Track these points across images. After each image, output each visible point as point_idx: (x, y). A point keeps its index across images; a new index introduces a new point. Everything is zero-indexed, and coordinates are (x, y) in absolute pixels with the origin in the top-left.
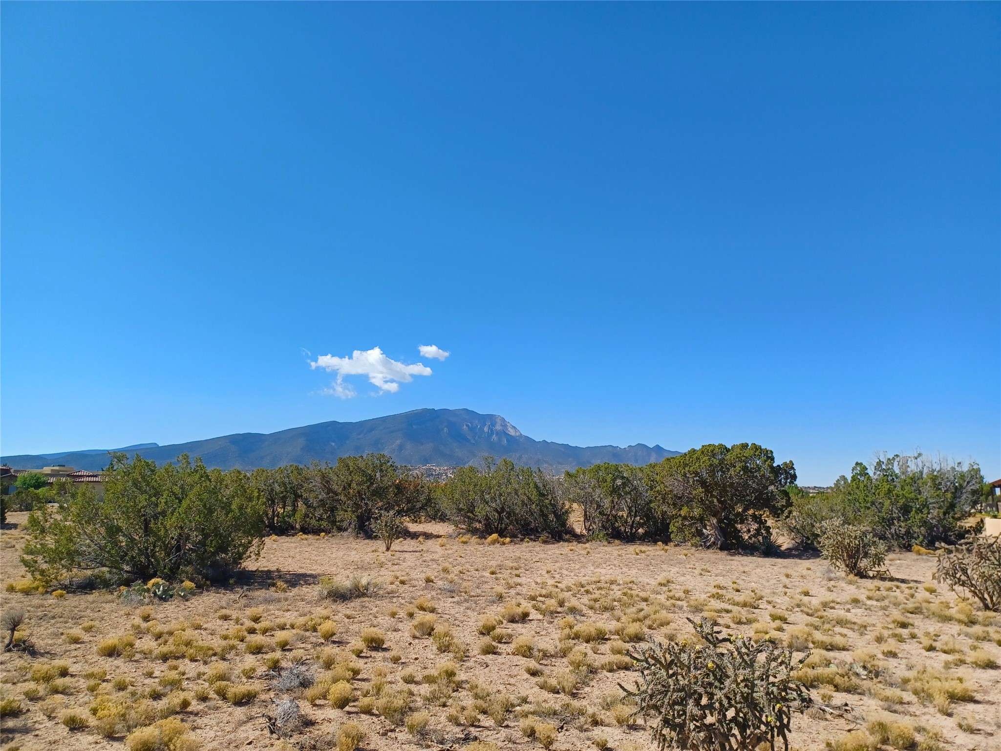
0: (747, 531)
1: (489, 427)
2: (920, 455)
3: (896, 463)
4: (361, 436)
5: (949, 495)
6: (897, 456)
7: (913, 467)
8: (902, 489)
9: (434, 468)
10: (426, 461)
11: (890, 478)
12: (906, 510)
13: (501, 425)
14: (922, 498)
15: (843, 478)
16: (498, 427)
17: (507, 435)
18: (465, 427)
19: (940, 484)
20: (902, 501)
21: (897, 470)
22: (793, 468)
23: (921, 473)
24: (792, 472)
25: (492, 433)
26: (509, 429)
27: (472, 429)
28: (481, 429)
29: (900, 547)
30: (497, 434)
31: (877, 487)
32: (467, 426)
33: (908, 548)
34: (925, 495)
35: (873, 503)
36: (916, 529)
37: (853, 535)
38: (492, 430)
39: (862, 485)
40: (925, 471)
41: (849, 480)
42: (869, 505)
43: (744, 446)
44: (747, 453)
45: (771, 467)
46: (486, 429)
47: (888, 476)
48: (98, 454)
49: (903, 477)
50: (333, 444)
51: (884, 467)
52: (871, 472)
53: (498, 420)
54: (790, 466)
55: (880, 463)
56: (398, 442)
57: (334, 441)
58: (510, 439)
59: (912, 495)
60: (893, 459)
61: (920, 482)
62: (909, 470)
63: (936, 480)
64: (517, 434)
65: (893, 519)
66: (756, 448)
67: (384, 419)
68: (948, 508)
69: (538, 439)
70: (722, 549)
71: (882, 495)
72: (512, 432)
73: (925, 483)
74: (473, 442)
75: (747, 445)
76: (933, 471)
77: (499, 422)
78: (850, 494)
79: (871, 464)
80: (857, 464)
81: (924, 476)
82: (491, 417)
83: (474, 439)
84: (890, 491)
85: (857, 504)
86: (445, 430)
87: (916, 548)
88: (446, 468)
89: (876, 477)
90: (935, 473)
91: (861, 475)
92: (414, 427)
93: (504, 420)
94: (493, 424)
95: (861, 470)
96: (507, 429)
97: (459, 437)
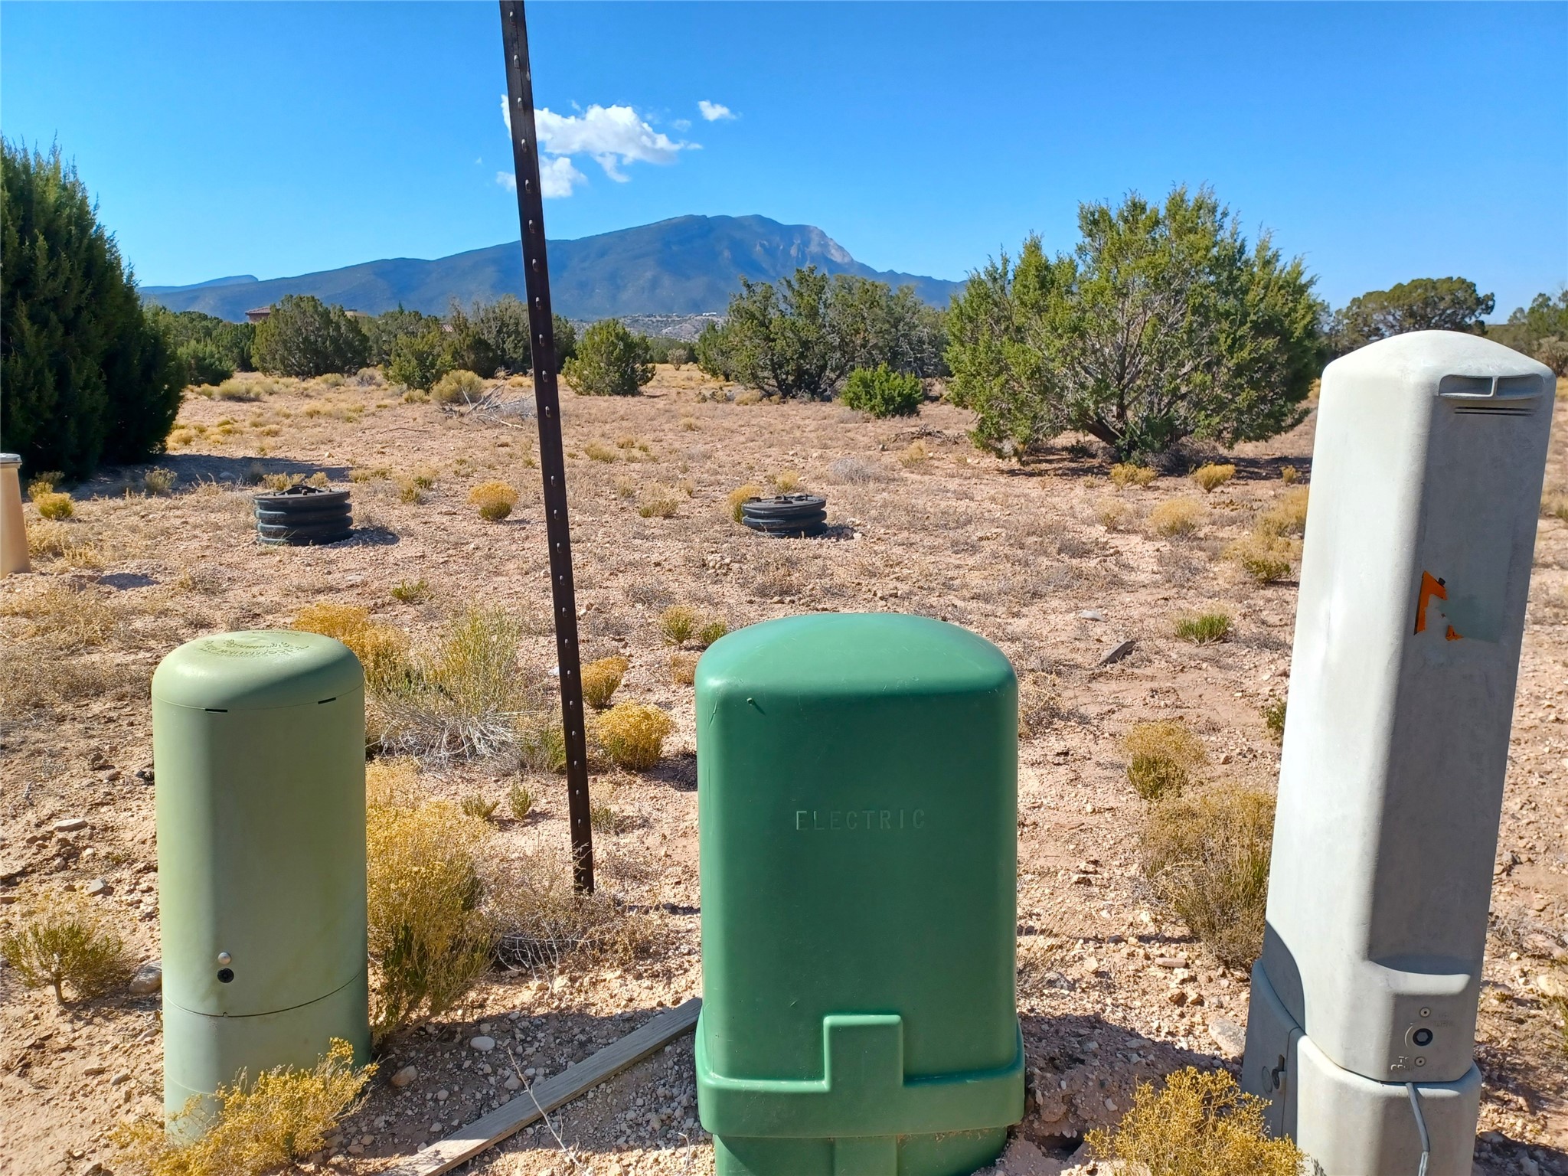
1: (799, 249)
4: (585, 265)
10: (699, 308)
13: (820, 244)
16: (814, 248)
17: (829, 260)
18: (758, 248)
22: (1492, 299)
25: (804, 259)
26: (833, 251)
27: (770, 252)
28: (786, 250)
30: (813, 259)
32: (762, 245)
38: (803, 252)
45: (1475, 298)
46: (793, 251)
52: (1553, 302)
53: (814, 236)
56: (649, 275)
58: (834, 267)
64: (846, 260)
67: (622, 235)
72: (837, 257)
77: (815, 239)
79: (1556, 294)
82: (802, 230)
83: (775, 269)
86: (727, 254)
92: (674, 248)
93: (823, 235)
94: (806, 243)
95: (1543, 300)
96: (829, 251)
97: (747, 264)
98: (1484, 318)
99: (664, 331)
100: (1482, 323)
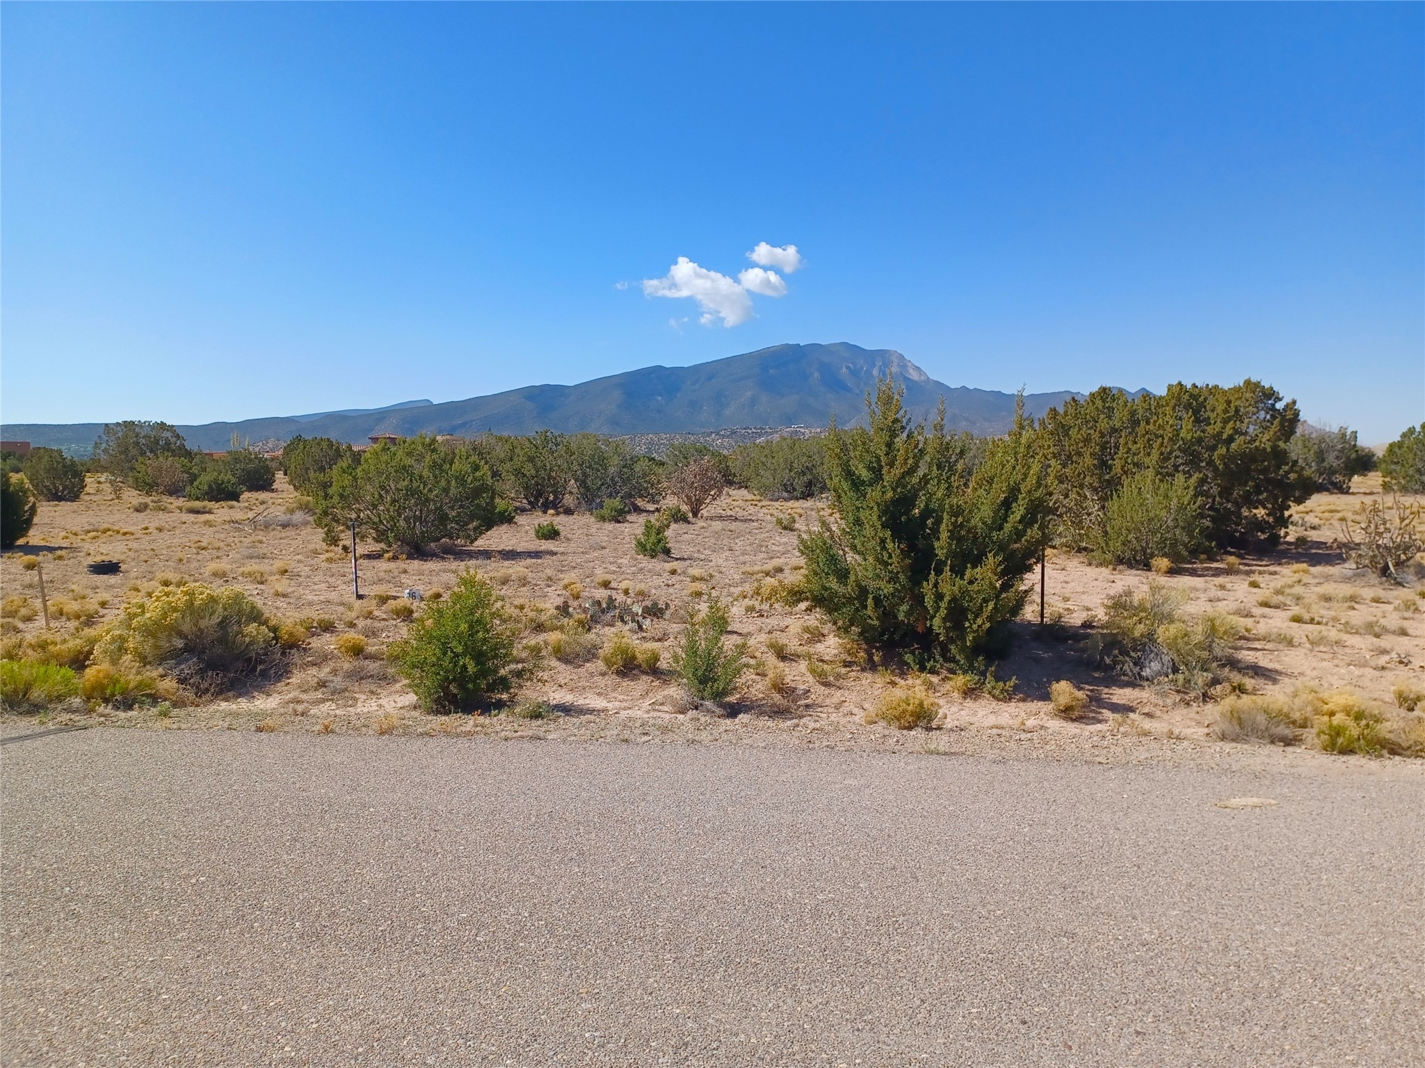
1: (880, 370)
4: (696, 387)
9: (802, 430)
10: (789, 421)
13: (899, 366)
16: (894, 369)
17: (906, 379)
18: (844, 369)
25: (885, 377)
26: (911, 371)
27: (854, 373)
28: (869, 372)
30: (893, 378)
32: (848, 368)
38: (884, 373)
46: (875, 372)
48: (361, 416)
50: (659, 398)
53: (894, 358)
56: (749, 394)
57: (661, 395)
58: (912, 385)
64: (922, 378)
69: (953, 384)
72: (914, 376)
74: (856, 390)
77: (895, 361)
82: (882, 353)
83: (857, 387)
86: (816, 375)
88: (819, 430)
92: (771, 371)
93: (902, 357)
94: (887, 364)
96: (907, 371)
97: (835, 384)
99: (758, 441)
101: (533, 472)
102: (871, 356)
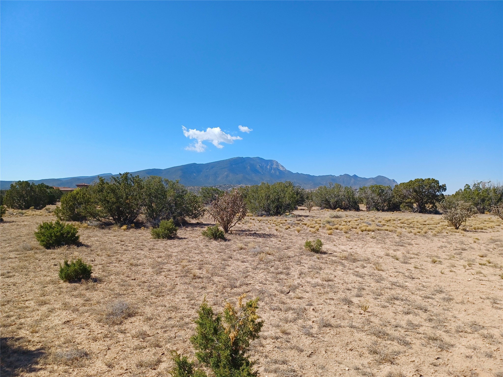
0: (429, 206)
1: (270, 166)
2: (490, 182)
3: (481, 184)
4: (207, 171)
5: (499, 195)
6: (482, 182)
7: (487, 186)
8: (483, 193)
9: (244, 186)
10: (239, 183)
11: (478, 190)
12: (483, 200)
13: (276, 165)
14: (489, 196)
15: (461, 190)
16: (274, 166)
17: (279, 170)
18: (258, 166)
19: (497, 191)
20: (482, 197)
21: (481, 187)
22: (445, 186)
23: (490, 188)
24: (445, 187)
25: (272, 169)
26: (280, 167)
27: (261, 167)
28: (266, 167)
29: (480, 213)
30: (274, 170)
31: (473, 193)
32: (259, 165)
33: (483, 213)
34: (490, 195)
35: (472, 198)
36: (487, 207)
37: (467, 205)
38: (271, 167)
39: (468, 192)
40: (492, 187)
41: (463, 190)
42: (470, 199)
43: (429, 179)
44: (431, 182)
45: (438, 186)
46: (268, 167)
47: (478, 189)
48: (85, 179)
49: (483, 189)
50: (195, 174)
51: (476, 186)
52: (471, 188)
53: (274, 163)
54: (444, 185)
55: (475, 185)
56: (226, 173)
57: (195, 173)
58: (280, 172)
59: (486, 195)
60: (480, 183)
61: (490, 191)
62: (486, 187)
63: (495, 190)
64: (284, 169)
65: (478, 203)
66: (434, 180)
68: (499, 200)
69: (294, 172)
70: (420, 212)
71: (475, 195)
72: (281, 169)
73: (491, 191)
74: (262, 173)
75: (430, 179)
76: (495, 187)
77: (275, 163)
78: (463, 195)
79: (472, 185)
80: (466, 185)
81: (491, 189)
82: (271, 161)
83: (263, 172)
84: (478, 194)
85: (466, 199)
86: (249, 167)
87: (486, 212)
89: (473, 189)
90: (495, 188)
91: (468, 188)
92: (233, 166)
93: (277, 162)
94: (272, 165)
95: (468, 187)
96: (279, 167)
97: (255, 171)
98: (443, 193)
99: (229, 189)
100: (443, 194)
101: (114, 200)
102: (267, 162)
